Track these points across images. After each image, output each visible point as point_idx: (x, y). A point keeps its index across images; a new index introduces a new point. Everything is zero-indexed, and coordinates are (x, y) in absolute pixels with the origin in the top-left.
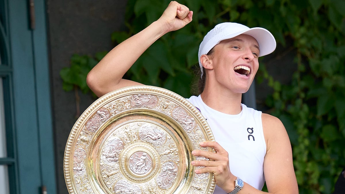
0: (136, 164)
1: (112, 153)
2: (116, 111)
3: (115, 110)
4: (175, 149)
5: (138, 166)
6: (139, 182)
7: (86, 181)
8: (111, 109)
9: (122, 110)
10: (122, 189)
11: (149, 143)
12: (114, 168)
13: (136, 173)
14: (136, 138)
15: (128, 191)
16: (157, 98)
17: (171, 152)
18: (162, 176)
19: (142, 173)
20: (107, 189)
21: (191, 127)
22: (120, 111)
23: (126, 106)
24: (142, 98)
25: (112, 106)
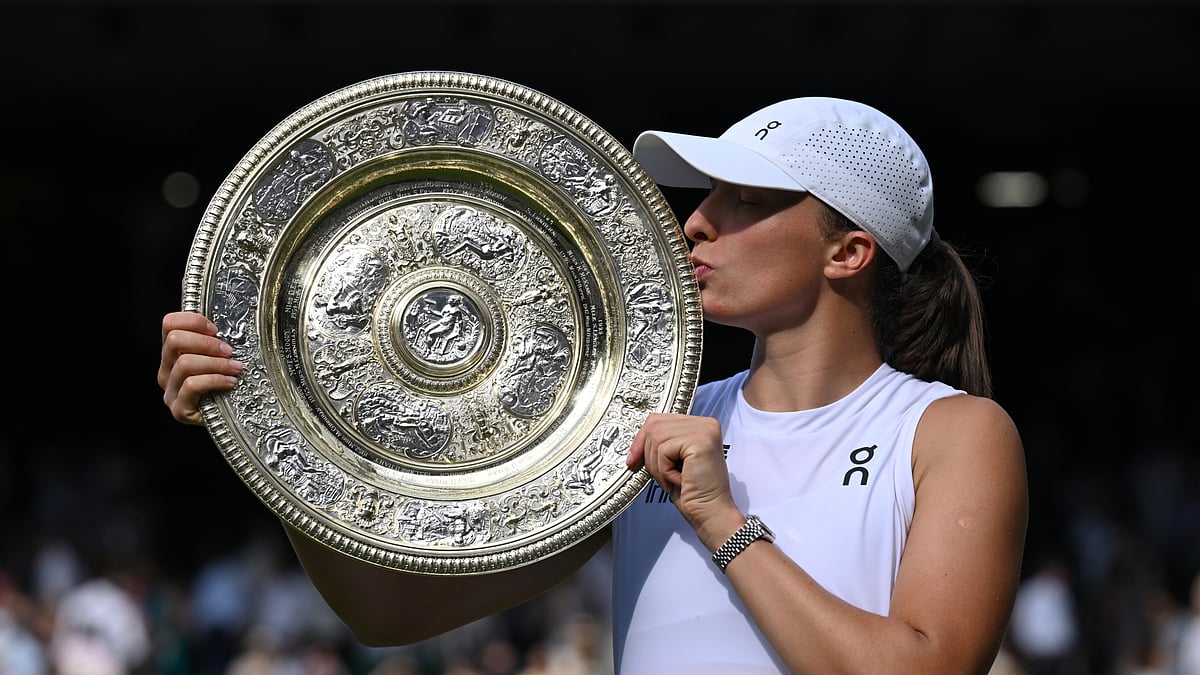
0: (427, 330)
1: (348, 298)
2: (353, 153)
3: (350, 151)
4: (557, 285)
5: (434, 336)
6: (440, 391)
7: (258, 376)
8: (339, 147)
9: (375, 151)
10: (382, 415)
11: (470, 266)
12: (354, 347)
13: (431, 357)
14: (425, 252)
15: (406, 419)
16: (491, 109)
17: (544, 294)
18: (516, 371)
19: (447, 358)
20: (335, 415)
21: (606, 204)
22: (368, 154)
23: (388, 139)
24: (440, 113)
25: (342, 135)
